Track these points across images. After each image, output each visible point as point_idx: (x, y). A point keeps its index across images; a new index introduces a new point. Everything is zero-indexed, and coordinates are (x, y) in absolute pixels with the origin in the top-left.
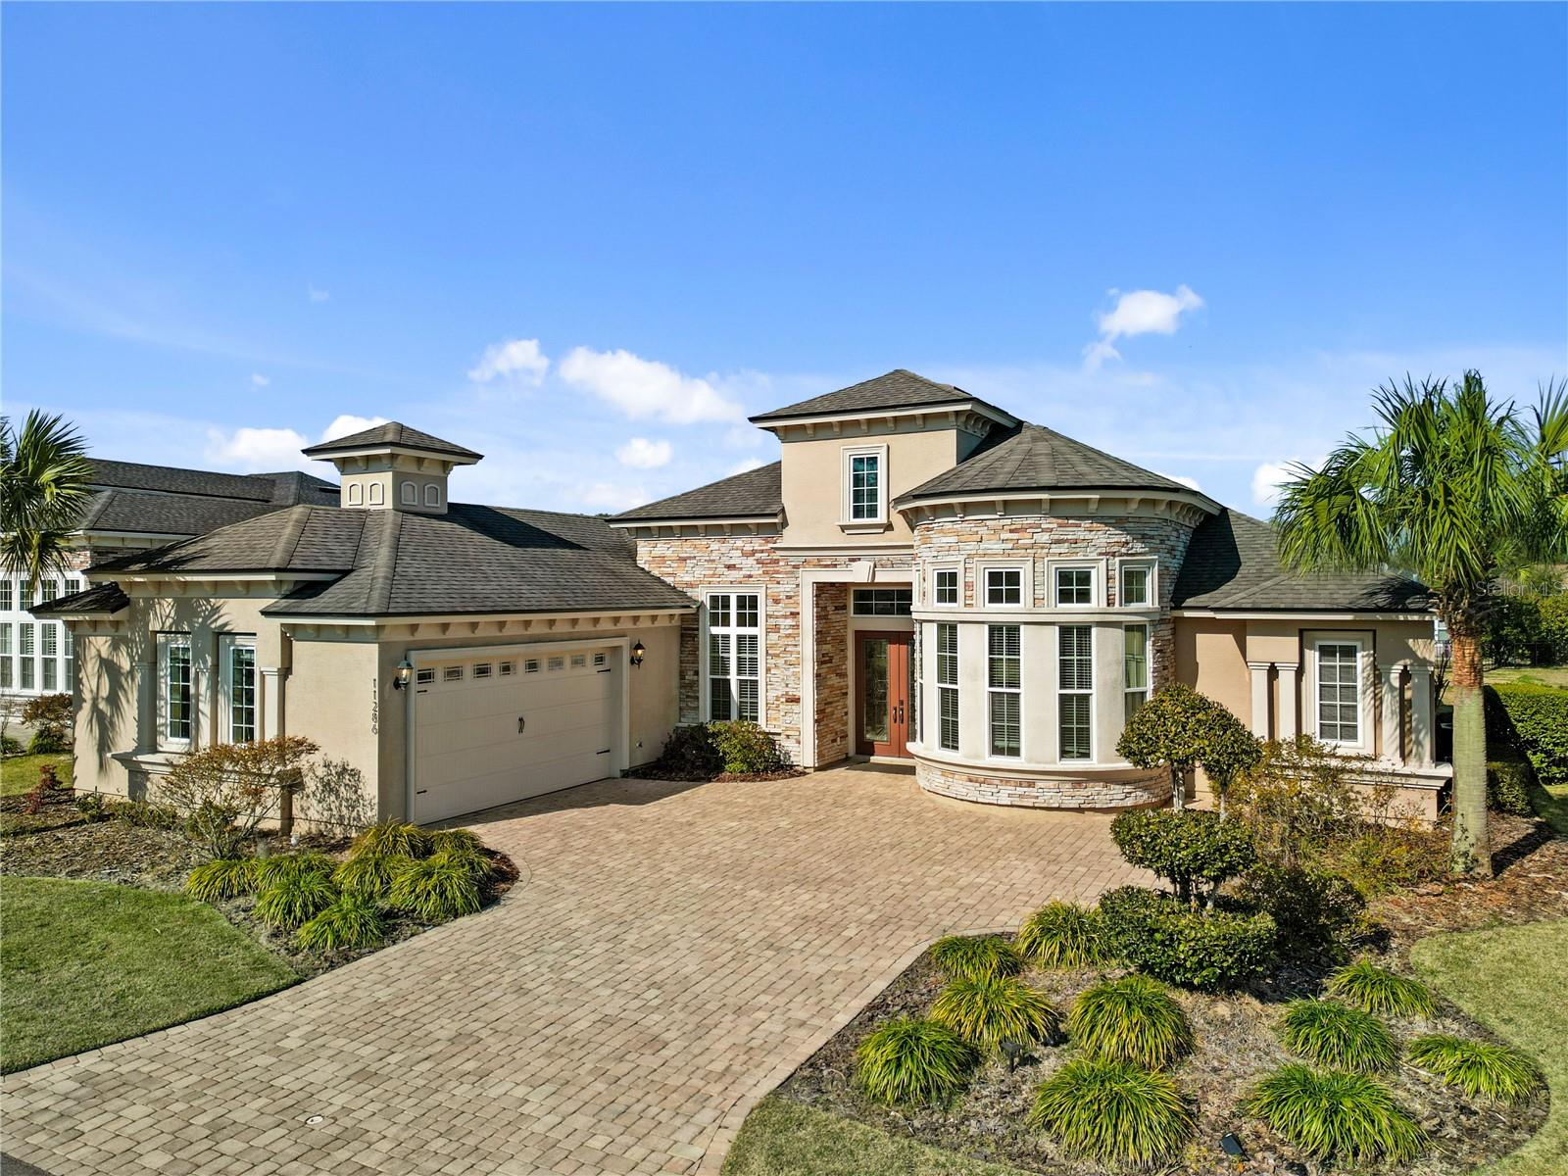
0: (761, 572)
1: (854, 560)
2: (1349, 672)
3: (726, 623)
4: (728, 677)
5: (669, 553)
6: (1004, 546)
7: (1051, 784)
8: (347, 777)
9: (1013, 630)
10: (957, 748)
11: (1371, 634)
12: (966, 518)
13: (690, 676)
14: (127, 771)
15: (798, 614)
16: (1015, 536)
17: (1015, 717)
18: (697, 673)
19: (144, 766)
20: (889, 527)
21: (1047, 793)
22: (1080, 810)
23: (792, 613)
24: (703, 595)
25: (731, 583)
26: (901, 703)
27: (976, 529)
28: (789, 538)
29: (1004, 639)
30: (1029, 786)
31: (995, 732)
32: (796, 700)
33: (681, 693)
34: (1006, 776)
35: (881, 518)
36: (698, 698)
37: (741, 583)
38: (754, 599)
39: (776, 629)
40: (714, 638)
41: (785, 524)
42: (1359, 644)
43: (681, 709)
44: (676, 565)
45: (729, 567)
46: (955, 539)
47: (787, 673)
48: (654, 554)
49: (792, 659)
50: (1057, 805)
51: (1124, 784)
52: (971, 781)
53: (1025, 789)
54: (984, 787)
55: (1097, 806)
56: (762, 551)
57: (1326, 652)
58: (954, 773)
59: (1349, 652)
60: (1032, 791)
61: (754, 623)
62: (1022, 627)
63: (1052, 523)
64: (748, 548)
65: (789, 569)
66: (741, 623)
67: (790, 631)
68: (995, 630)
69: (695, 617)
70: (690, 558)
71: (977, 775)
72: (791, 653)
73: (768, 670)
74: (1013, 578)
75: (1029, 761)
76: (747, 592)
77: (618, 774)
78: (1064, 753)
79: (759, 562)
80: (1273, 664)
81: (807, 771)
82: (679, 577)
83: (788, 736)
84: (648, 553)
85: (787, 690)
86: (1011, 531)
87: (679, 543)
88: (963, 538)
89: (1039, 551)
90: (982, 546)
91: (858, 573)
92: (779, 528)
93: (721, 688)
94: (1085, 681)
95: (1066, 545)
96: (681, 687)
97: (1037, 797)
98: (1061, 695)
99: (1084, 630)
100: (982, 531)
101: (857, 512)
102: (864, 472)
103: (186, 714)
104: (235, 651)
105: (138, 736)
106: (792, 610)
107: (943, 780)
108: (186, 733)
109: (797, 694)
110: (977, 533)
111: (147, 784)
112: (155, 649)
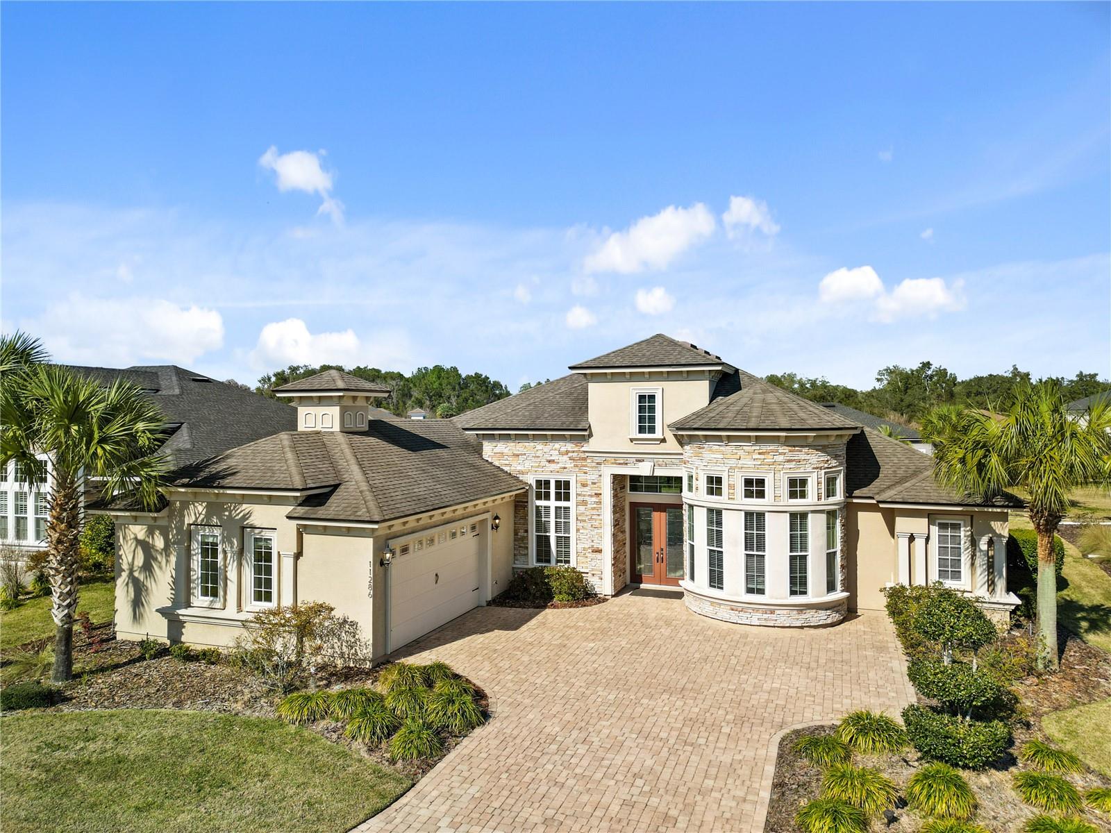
0: (572, 465)
1: (639, 461)
2: (956, 539)
3: (547, 497)
4: (548, 534)
5: (506, 451)
6: (755, 463)
7: (785, 612)
8: (347, 626)
9: (761, 515)
10: (722, 588)
11: (969, 517)
12: (729, 444)
13: (521, 533)
14: (167, 620)
15: (601, 494)
16: (762, 457)
17: (761, 570)
18: (526, 531)
19: (181, 617)
20: (663, 440)
21: (783, 618)
22: (802, 627)
23: (596, 494)
24: (531, 479)
25: (551, 472)
26: (662, 550)
27: (736, 451)
28: (593, 445)
29: (754, 520)
30: (771, 613)
31: (749, 578)
32: (600, 551)
33: (515, 545)
34: (756, 607)
35: (658, 434)
36: (527, 548)
37: (558, 472)
38: (567, 484)
39: (584, 503)
40: (537, 507)
41: (590, 435)
42: (962, 523)
43: (515, 555)
44: (511, 459)
45: (549, 461)
46: (722, 456)
47: (593, 533)
48: (495, 451)
49: (596, 524)
50: (788, 625)
51: (826, 610)
52: (732, 610)
53: (768, 615)
54: (741, 614)
55: (812, 624)
56: (573, 452)
57: (943, 526)
58: (720, 604)
59: (956, 527)
60: (773, 617)
61: (567, 498)
62: (767, 514)
63: (785, 449)
64: (563, 449)
65: (594, 464)
66: (558, 498)
67: (595, 506)
68: (749, 515)
69: (526, 494)
70: (522, 455)
71: (735, 606)
72: (596, 520)
73: (578, 530)
74: (761, 482)
75: (772, 597)
76: (563, 478)
77: (485, 604)
78: (793, 593)
79: (571, 459)
80: (912, 534)
81: (606, 597)
82: (514, 467)
83: (593, 575)
84: (490, 450)
85: (593, 544)
86: (760, 454)
87: (513, 444)
88: (726, 456)
89: (778, 466)
90: (740, 462)
91: (644, 470)
92: (587, 438)
93: (543, 542)
94: (804, 547)
95: (794, 463)
96: (515, 540)
97: (776, 620)
98: (790, 556)
99: (804, 516)
100: (741, 453)
101: (642, 430)
102: (646, 404)
103: (215, 581)
104: (256, 539)
105: (173, 596)
106: (596, 492)
107: (711, 608)
108: (215, 594)
109: (600, 547)
110: (736, 453)
111: (183, 630)
112: (190, 536)
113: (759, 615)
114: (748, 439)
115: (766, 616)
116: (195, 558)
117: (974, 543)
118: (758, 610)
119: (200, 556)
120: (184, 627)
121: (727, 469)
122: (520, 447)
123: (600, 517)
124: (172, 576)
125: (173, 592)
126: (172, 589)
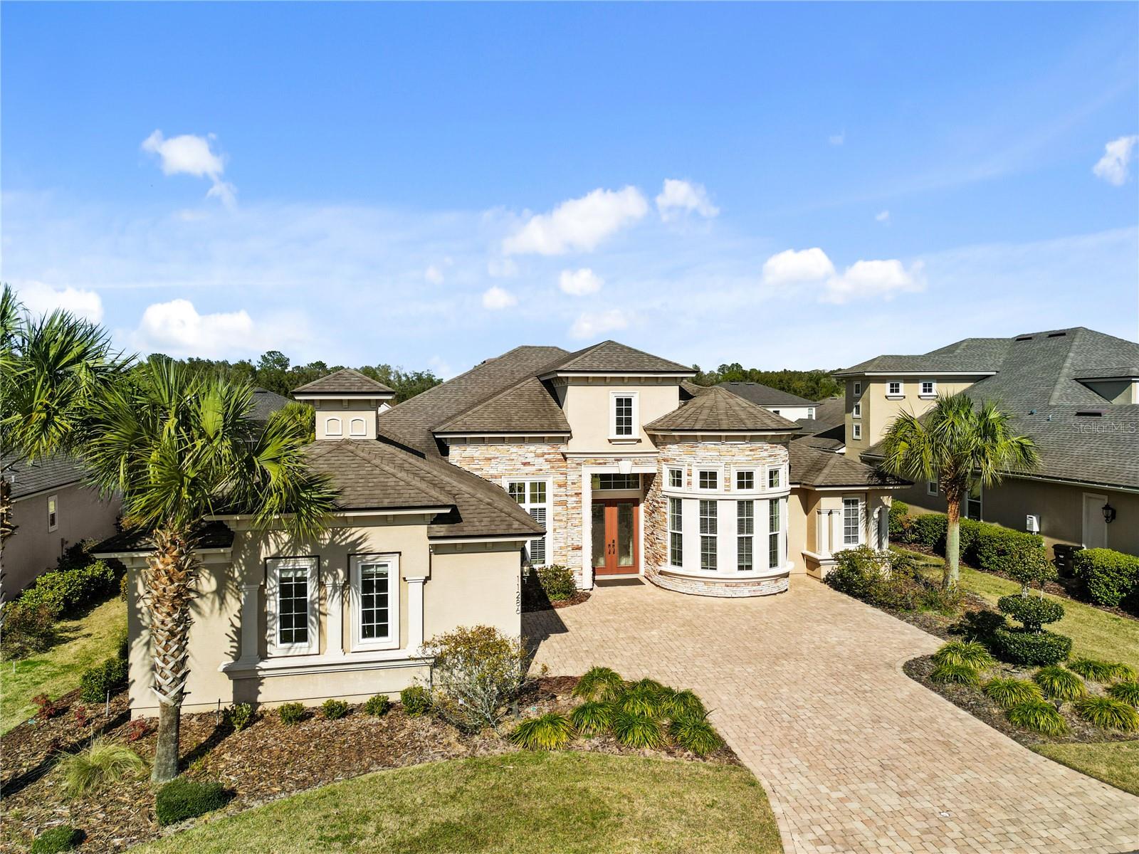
0: (549, 467)
1: (618, 460)
2: (856, 512)
3: (522, 501)
5: (477, 455)
6: (746, 458)
7: (767, 582)
9: (750, 503)
11: (865, 494)
14: (231, 680)
15: (581, 494)
16: (752, 453)
20: (639, 441)
23: (576, 494)
24: (504, 483)
25: (527, 474)
26: (614, 541)
27: (730, 449)
28: (573, 446)
32: (579, 548)
34: (746, 581)
35: (634, 435)
37: (533, 474)
38: (543, 485)
39: (564, 503)
41: (570, 438)
42: (859, 499)
44: (483, 463)
45: (524, 464)
47: (572, 531)
48: (464, 455)
49: (576, 522)
54: (734, 589)
56: (549, 454)
57: (847, 503)
59: (855, 503)
61: (542, 498)
62: (755, 502)
64: (539, 451)
65: (574, 465)
66: (533, 499)
67: (575, 505)
68: (740, 503)
70: (494, 458)
72: (575, 518)
73: (555, 530)
74: (750, 475)
75: (758, 572)
76: (538, 479)
79: (547, 460)
80: (831, 510)
81: (585, 591)
82: (486, 471)
84: (457, 455)
85: (572, 542)
86: (751, 450)
87: (485, 448)
88: (721, 453)
89: (762, 461)
90: (735, 458)
91: (625, 468)
92: (565, 440)
95: (772, 457)
99: (777, 501)
100: (735, 450)
101: (619, 431)
102: (624, 406)
103: (302, 621)
104: (364, 567)
105: (235, 650)
106: (576, 492)
107: (706, 587)
108: (302, 637)
109: (580, 544)
110: (731, 451)
111: (260, 688)
112: (266, 571)
113: (750, 588)
114: (744, 438)
115: (754, 588)
116: (272, 598)
117: (868, 514)
118: (748, 584)
119: (278, 595)
120: (262, 684)
121: (723, 465)
122: (491, 450)
123: (580, 516)
124: (233, 625)
125: (235, 644)
126: (233, 641)
